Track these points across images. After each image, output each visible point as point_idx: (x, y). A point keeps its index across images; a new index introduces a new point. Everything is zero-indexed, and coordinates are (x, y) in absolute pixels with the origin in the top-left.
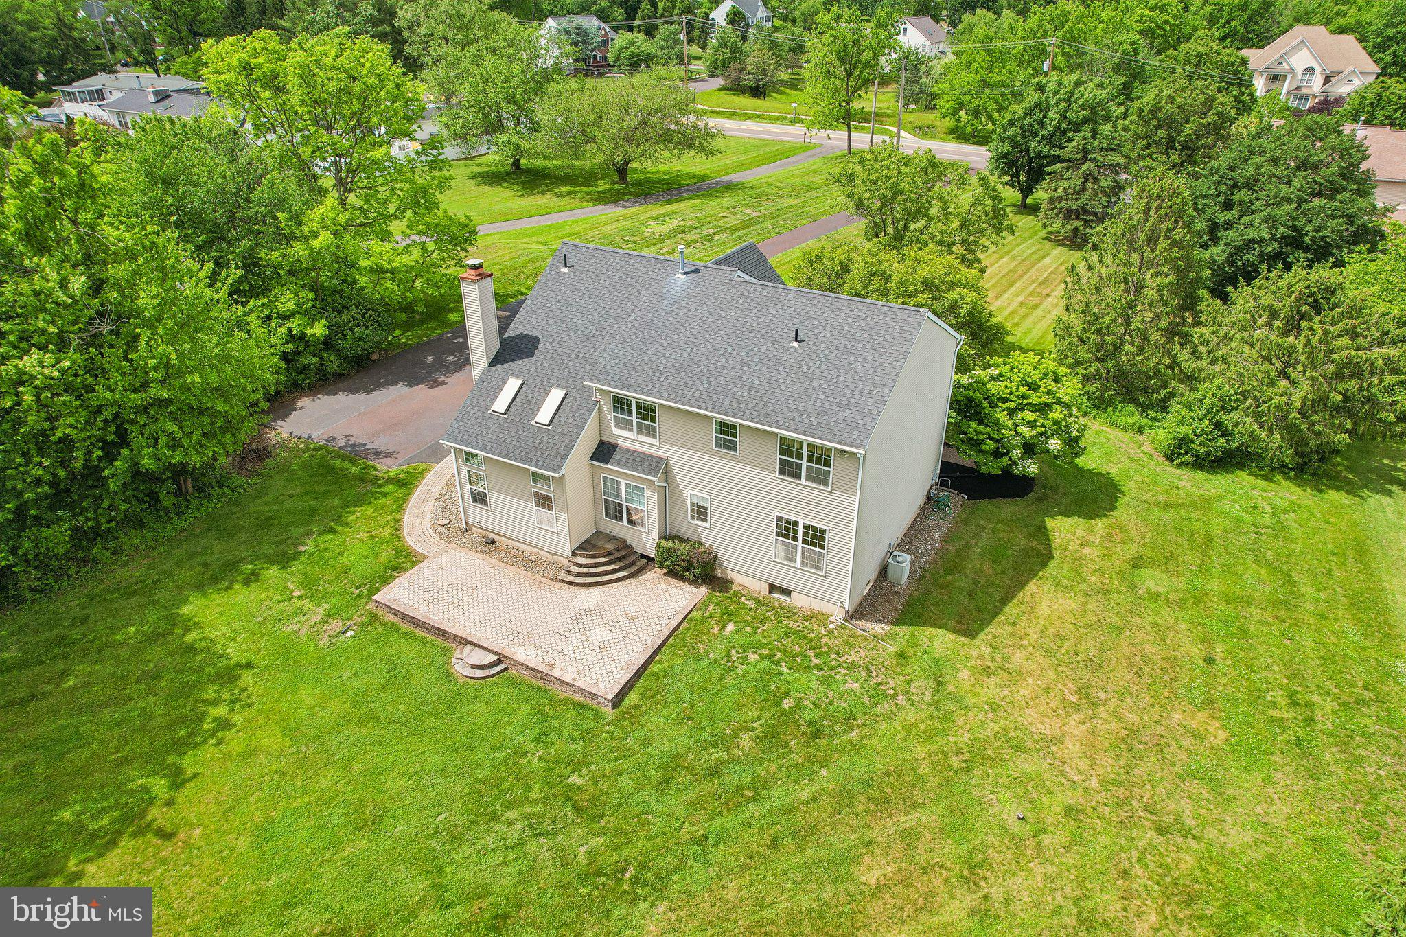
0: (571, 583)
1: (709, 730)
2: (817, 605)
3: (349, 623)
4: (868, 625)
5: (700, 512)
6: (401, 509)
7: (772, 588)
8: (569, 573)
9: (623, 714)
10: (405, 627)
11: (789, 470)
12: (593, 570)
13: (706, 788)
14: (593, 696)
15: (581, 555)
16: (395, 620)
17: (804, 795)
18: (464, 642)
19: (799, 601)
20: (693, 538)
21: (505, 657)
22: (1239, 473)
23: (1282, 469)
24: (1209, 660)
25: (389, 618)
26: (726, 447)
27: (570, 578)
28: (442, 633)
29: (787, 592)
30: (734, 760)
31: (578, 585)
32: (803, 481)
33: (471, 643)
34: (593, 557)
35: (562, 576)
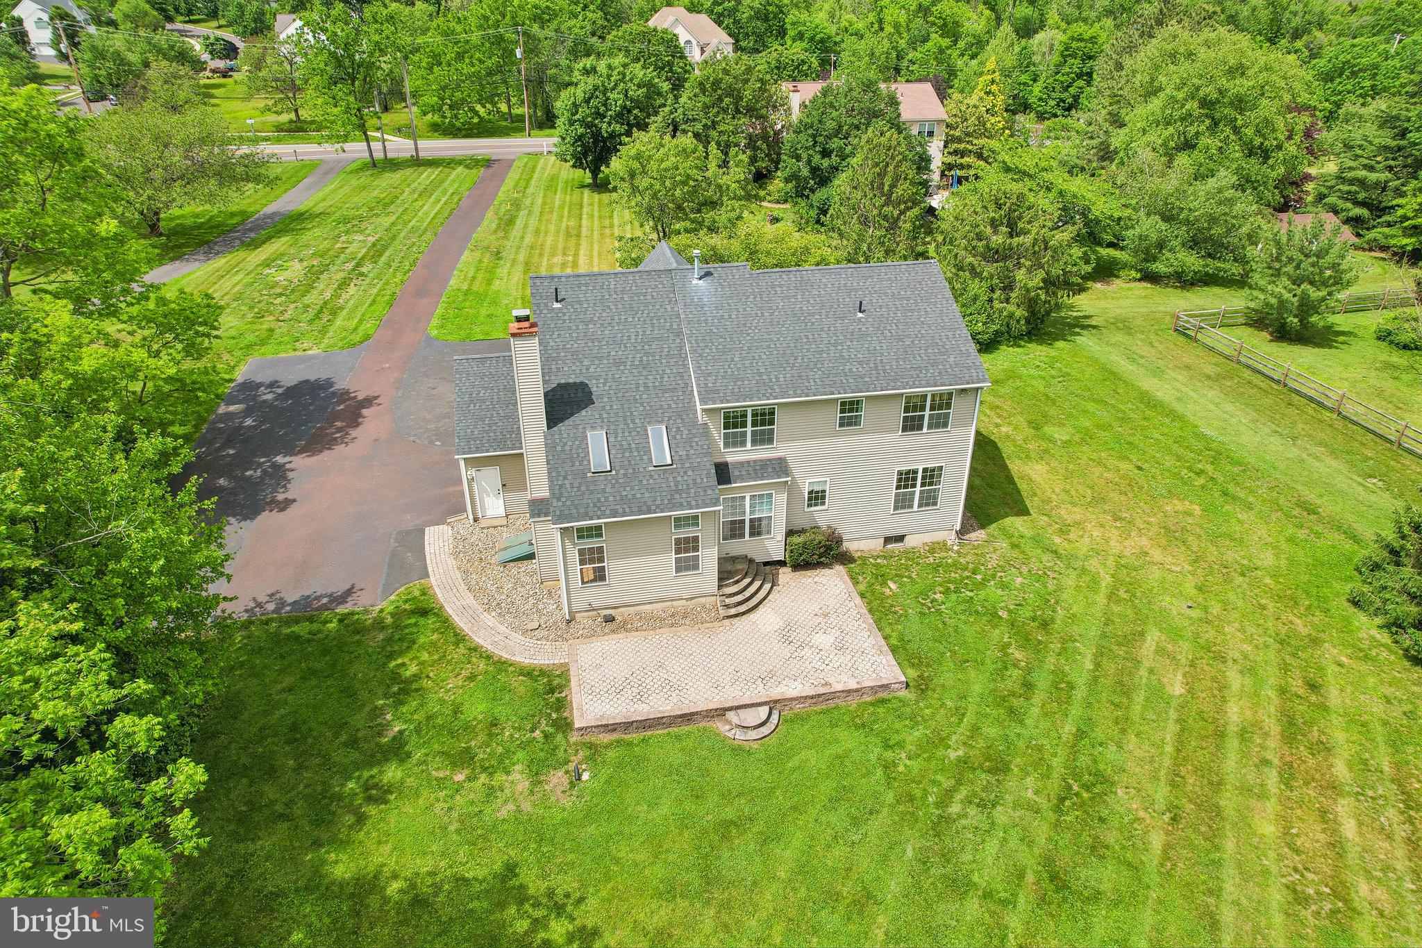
0: (736, 616)
1: (988, 661)
2: (929, 538)
3: (571, 766)
4: (973, 536)
5: (817, 497)
6: (460, 638)
7: (888, 540)
8: (728, 606)
9: (918, 687)
10: (634, 737)
11: (912, 425)
12: (747, 594)
13: (1037, 699)
14: (885, 687)
15: (727, 586)
16: (615, 736)
17: (1089, 665)
18: (721, 712)
19: (911, 541)
20: (807, 526)
21: (776, 702)
22: (1003, 347)
23: (1021, 337)
24: (1139, 468)
25: (606, 738)
26: (849, 424)
27: (733, 611)
28: (688, 718)
29: (900, 538)
30: (1029, 671)
31: (744, 613)
32: (925, 430)
33: (731, 709)
34: (737, 582)
35: (723, 612)
